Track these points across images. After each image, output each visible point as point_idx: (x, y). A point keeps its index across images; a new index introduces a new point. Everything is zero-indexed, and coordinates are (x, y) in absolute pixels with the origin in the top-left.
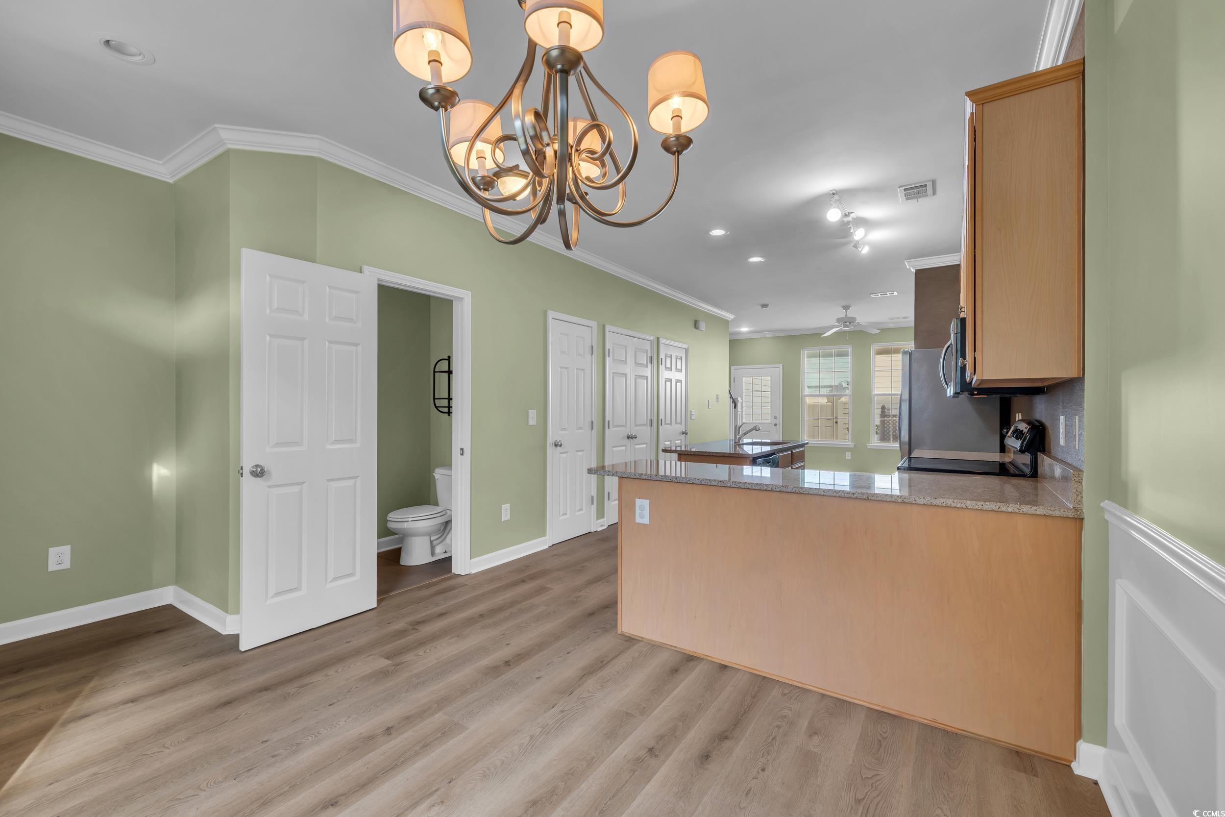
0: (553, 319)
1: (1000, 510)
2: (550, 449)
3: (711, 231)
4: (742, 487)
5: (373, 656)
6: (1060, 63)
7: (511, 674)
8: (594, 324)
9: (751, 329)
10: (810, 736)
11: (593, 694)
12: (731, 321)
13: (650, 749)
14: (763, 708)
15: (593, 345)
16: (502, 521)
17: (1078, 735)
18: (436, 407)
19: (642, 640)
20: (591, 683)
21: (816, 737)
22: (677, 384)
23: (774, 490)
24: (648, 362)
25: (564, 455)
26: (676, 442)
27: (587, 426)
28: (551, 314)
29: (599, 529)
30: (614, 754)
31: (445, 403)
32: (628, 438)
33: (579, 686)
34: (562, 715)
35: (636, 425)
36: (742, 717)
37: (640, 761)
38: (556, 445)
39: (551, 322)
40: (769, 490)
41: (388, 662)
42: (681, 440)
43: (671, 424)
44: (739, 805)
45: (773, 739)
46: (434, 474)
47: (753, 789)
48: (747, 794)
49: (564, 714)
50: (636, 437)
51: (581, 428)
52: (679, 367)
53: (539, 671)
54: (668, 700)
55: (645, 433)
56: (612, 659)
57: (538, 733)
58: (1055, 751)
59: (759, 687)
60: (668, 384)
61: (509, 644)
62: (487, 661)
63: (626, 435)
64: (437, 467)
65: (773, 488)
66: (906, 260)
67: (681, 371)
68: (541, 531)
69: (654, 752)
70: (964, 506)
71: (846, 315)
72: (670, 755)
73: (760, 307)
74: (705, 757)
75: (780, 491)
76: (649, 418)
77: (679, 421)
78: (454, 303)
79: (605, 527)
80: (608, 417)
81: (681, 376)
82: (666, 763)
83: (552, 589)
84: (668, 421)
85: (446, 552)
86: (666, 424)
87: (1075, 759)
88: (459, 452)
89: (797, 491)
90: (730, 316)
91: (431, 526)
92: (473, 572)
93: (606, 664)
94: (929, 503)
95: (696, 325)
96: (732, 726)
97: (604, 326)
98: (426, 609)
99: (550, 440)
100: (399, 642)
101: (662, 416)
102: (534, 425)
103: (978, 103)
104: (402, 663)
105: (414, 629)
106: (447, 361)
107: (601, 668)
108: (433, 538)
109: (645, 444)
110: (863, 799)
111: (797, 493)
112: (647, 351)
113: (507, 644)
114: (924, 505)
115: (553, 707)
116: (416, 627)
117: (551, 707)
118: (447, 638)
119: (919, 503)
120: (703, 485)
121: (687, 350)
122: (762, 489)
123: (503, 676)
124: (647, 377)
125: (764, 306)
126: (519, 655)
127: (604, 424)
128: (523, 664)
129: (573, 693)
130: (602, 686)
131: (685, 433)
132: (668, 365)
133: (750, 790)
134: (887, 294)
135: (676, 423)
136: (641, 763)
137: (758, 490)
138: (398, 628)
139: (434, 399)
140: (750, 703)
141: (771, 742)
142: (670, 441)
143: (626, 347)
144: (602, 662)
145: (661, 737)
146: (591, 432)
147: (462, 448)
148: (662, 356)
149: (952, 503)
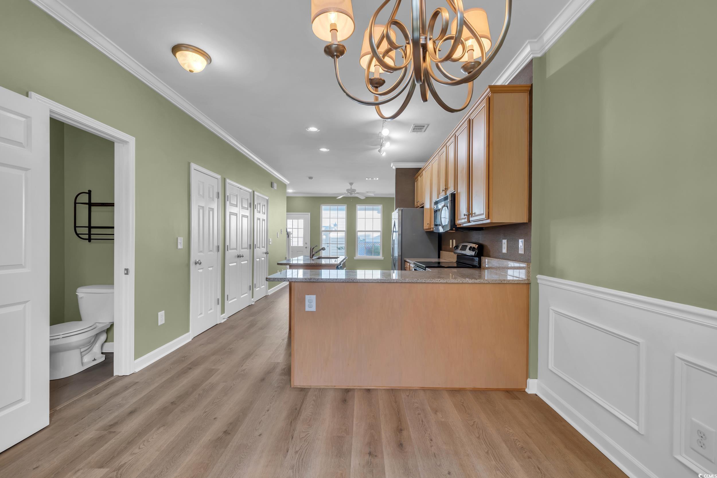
0: (194, 169)
1: (502, 283)
2: (192, 267)
3: (309, 128)
4: (379, 282)
5: (81, 471)
6: (507, 84)
7: (236, 439)
8: (219, 177)
9: (294, 191)
10: (436, 413)
11: (308, 433)
12: (288, 185)
13: (369, 453)
14: (405, 406)
15: (219, 191)
16: (159, 325)
17: (527, 376)
18: (78, 235)
19: (310, 387)
20: (300, 427)
21: (438, 413)
22: (263, 221)
23: (398, 282)
24: (249, 207)
25: (201, 271)
26: (262, 259)
27: (215, 249)
28: (193, 166)
29: (223, 321)
30: (352, 466)
31: (86, 230)
32: (238, 257)
33: (294, 430)
34: (298, 454)
35: (242, 248)
36: (399, 415)
37: (370, 463)
38: (196, 263)
39: (193, 173)
40: (395, 283)
41: (104, 471)
42: (264, 258)
43: (259, 247)
44: (437, 465)
45: (422, 421)
46: (76, 293)
47: (435, 453)
48: (435, 456)
49: (299, 453)
50: (243, 257)
51: (211, 251)
52: (264, 211)
53: (256, 430)
54: (355, 420)
55: (246, 252)
56: (301, 406)
57: (292, 474)
58: (519, 387)
59: (394, 396)
60: (258, 221)
61: (216, 418)
62: (207, 437)
63: (237, 255)
64: (78, 287)
65: (398, 281)
66: (393, 162)
67: (265, 214)
68: (186, 329)
69: (373, 455)
70: (488, 282)
71: (351, 188)
72: (382, 453)
73: (308, 178)
74: (400, 445)
75: (401, 283)
76: (249, 244)
77: (263, 246)
78: (116, 145)
79: (226, 319)
80: (227, 243)
81: (264, 217)
82: (385, 458)
83: (219, 369)
84: (258, 246)
85: (95, 360)
86: (258, 248)
87: (526, 387)
88: (123, 272)
89: (411, 282)
90: (287, 182)
91: (83, 340)
92: (137, 370)
93: (300, 409)
94: (474, 282)
95: (272, 185)
96: (399, 423)
97: (225, 180)
98: (110, 412)
99: (192, 261)
100: (102, 449)
101: (255, 243)
102: (182, 249)
103: (492, 92)
104: (122, 466)
105: (110, 432)
106: (88, 195)
107: (298, 414)
108: (82, 350)
109: (246, 261)
110: (479, 436)
111: (411, 283)
112: (248, 200)
113: (214, 419)
114: (472, 283)
115: (287, 451)
116: (112, 430)
117: (286, 452)
118: (154, 429)
119: (469, 282)
120: (354, 282)
121: (267, 201)
122: (391, 282)
123: (231, 444)
124: (248, 216)
125: (311, 178)
126: (231, 424)
127: (225, 248)
128: (240, 429)
129: (294, 437)
130: (309, 425)
131: (267, 253)
132: (259, 210)
133: (435, 454)
134: (373, 179)
135: (262, 247)
136: (372, 464)
137: (389, 282)
138: (91, 437)
139: (75, 227)
140: (397, 406)
141: (422, 424)
142: (259, 258)
143: (237, 196)
144: (296, 409)
145: (369, 444)
146: (217, 253)
147: (127, 268)
148: (256, 203)
149: (483, 281)
